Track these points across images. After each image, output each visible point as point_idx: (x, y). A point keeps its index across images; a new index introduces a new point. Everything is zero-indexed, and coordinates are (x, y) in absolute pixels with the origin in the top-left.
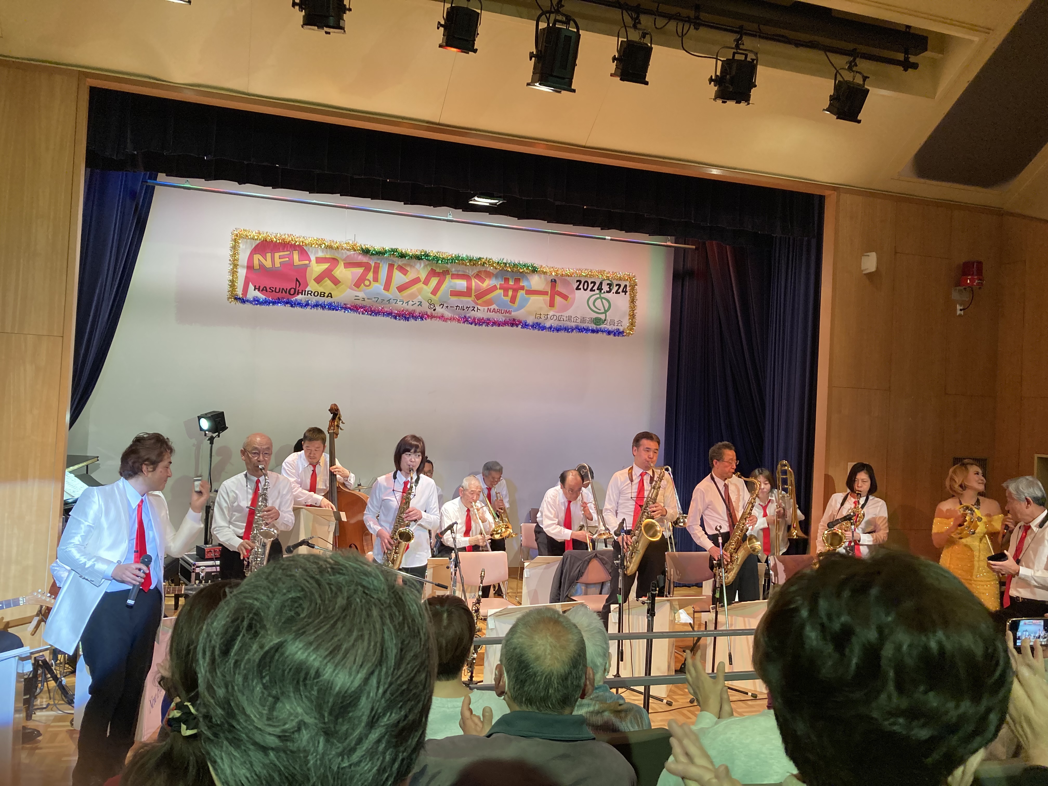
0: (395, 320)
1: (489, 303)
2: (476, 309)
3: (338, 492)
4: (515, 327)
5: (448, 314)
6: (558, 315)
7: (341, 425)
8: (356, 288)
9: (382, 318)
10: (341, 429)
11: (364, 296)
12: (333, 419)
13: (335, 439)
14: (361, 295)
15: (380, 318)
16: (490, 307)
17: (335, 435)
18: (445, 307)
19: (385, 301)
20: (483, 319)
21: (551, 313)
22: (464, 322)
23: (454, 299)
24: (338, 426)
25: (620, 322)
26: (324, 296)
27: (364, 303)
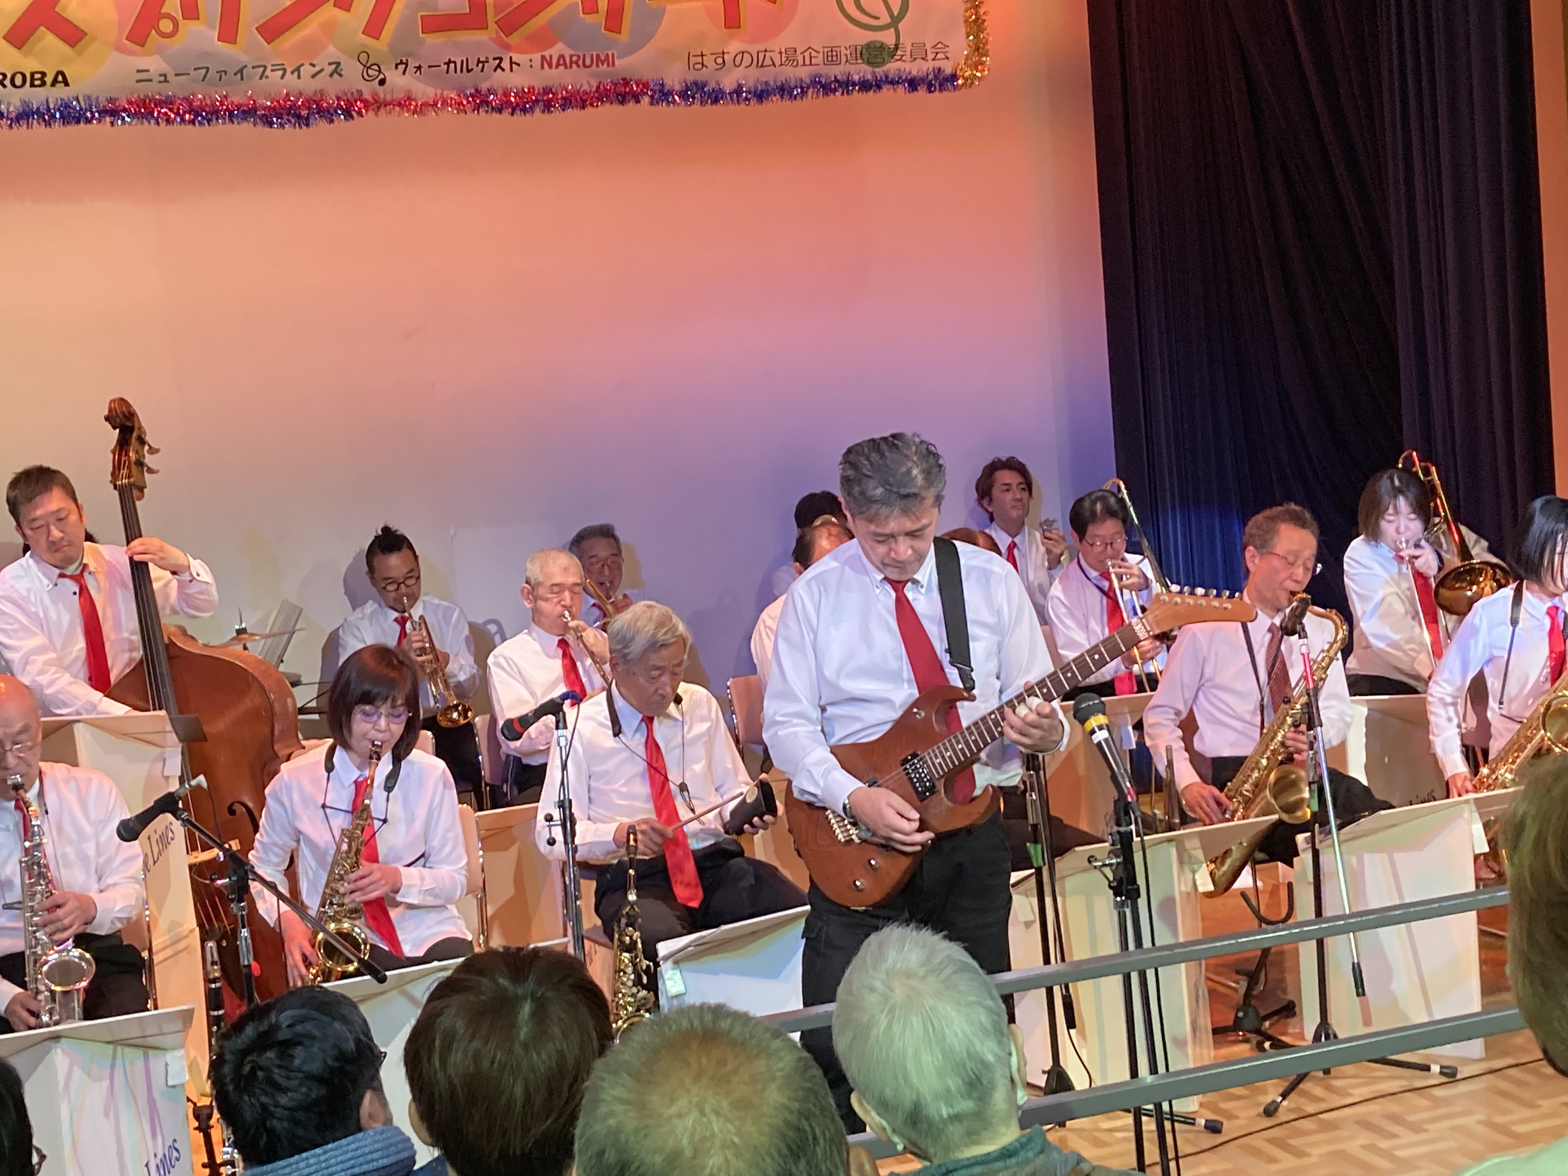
0: (267, 129)
1: (542, 40)
2: (506, 64)
3: (170, 658)
4: (631, 104)
5: (423, 90)
6: (754, 49)
7: (149, 460)
8: (134, 47)
9: (229, 125)
10: (150, 471)
11: (165, 67)
12: (123, 444)
13: (138, 503)
14: (154, 64)
15: (221, 129)
16: (547, 54)
17: (135, 493)
18: (411, 69)
19: (231, 73)
20: (531, 89)
21: (733, 47)
22: (477, 108)
23: (434, 40)
24: (140, 464)
25: (940, 47)
26: (43, 84)
27: (168, 91)
